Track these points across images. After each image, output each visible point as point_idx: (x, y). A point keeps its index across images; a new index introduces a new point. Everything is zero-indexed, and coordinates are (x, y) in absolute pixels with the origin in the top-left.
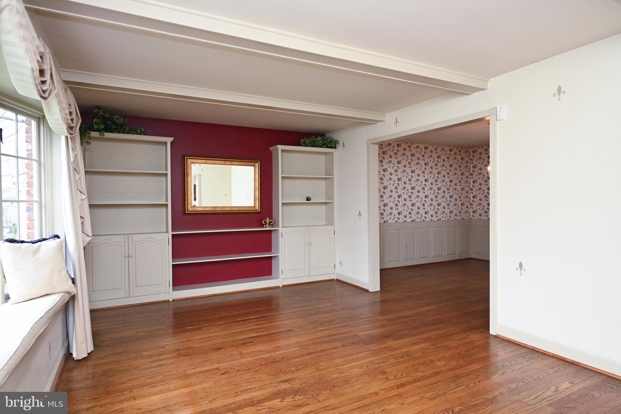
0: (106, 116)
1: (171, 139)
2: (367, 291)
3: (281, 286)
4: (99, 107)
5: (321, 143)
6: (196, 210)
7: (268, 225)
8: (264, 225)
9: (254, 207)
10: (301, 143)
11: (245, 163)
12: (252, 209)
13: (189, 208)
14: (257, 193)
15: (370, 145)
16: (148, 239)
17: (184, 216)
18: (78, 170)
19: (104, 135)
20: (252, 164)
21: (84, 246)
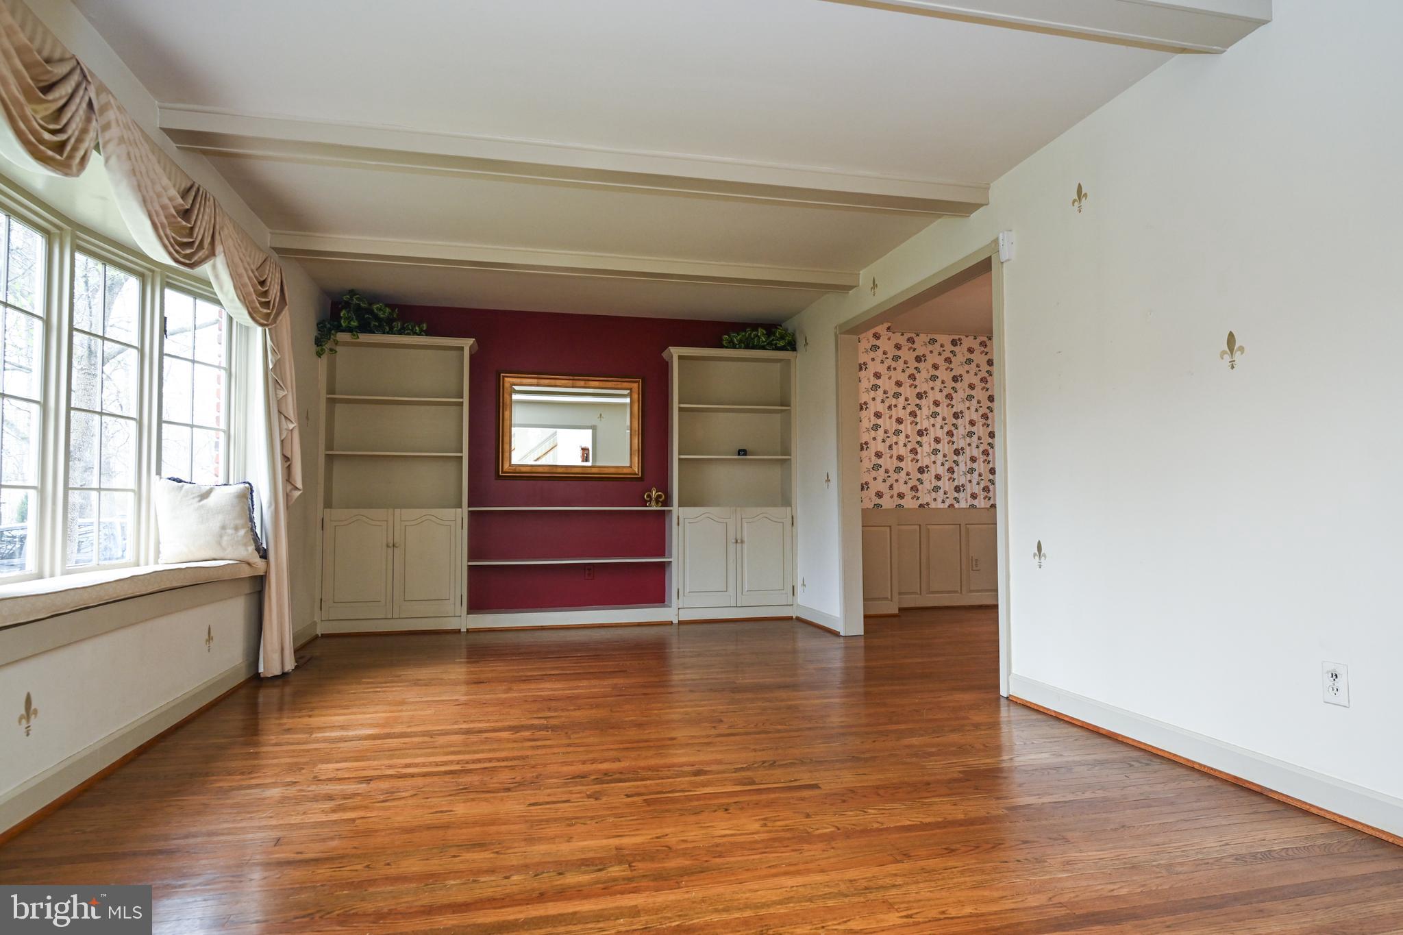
0: (363, 305)
1: (471, 341)
2: (836, 634)
3: (675, 621)
4: (352, 292)
5: (763, 342)
6: (518, 471)
7: (653, 503)
8: (647, 501)
9: (631, 467)
10: (724, 343)
11: (613, 382)
12: (625, 471)
13: (506, 467)
14: (636, 441)
15: (839, 336)
16: (428, 517)
17: (496, 479)
18: (283, 383)
19: (358, 338)
20: (625, 385)
21: (290, 504)
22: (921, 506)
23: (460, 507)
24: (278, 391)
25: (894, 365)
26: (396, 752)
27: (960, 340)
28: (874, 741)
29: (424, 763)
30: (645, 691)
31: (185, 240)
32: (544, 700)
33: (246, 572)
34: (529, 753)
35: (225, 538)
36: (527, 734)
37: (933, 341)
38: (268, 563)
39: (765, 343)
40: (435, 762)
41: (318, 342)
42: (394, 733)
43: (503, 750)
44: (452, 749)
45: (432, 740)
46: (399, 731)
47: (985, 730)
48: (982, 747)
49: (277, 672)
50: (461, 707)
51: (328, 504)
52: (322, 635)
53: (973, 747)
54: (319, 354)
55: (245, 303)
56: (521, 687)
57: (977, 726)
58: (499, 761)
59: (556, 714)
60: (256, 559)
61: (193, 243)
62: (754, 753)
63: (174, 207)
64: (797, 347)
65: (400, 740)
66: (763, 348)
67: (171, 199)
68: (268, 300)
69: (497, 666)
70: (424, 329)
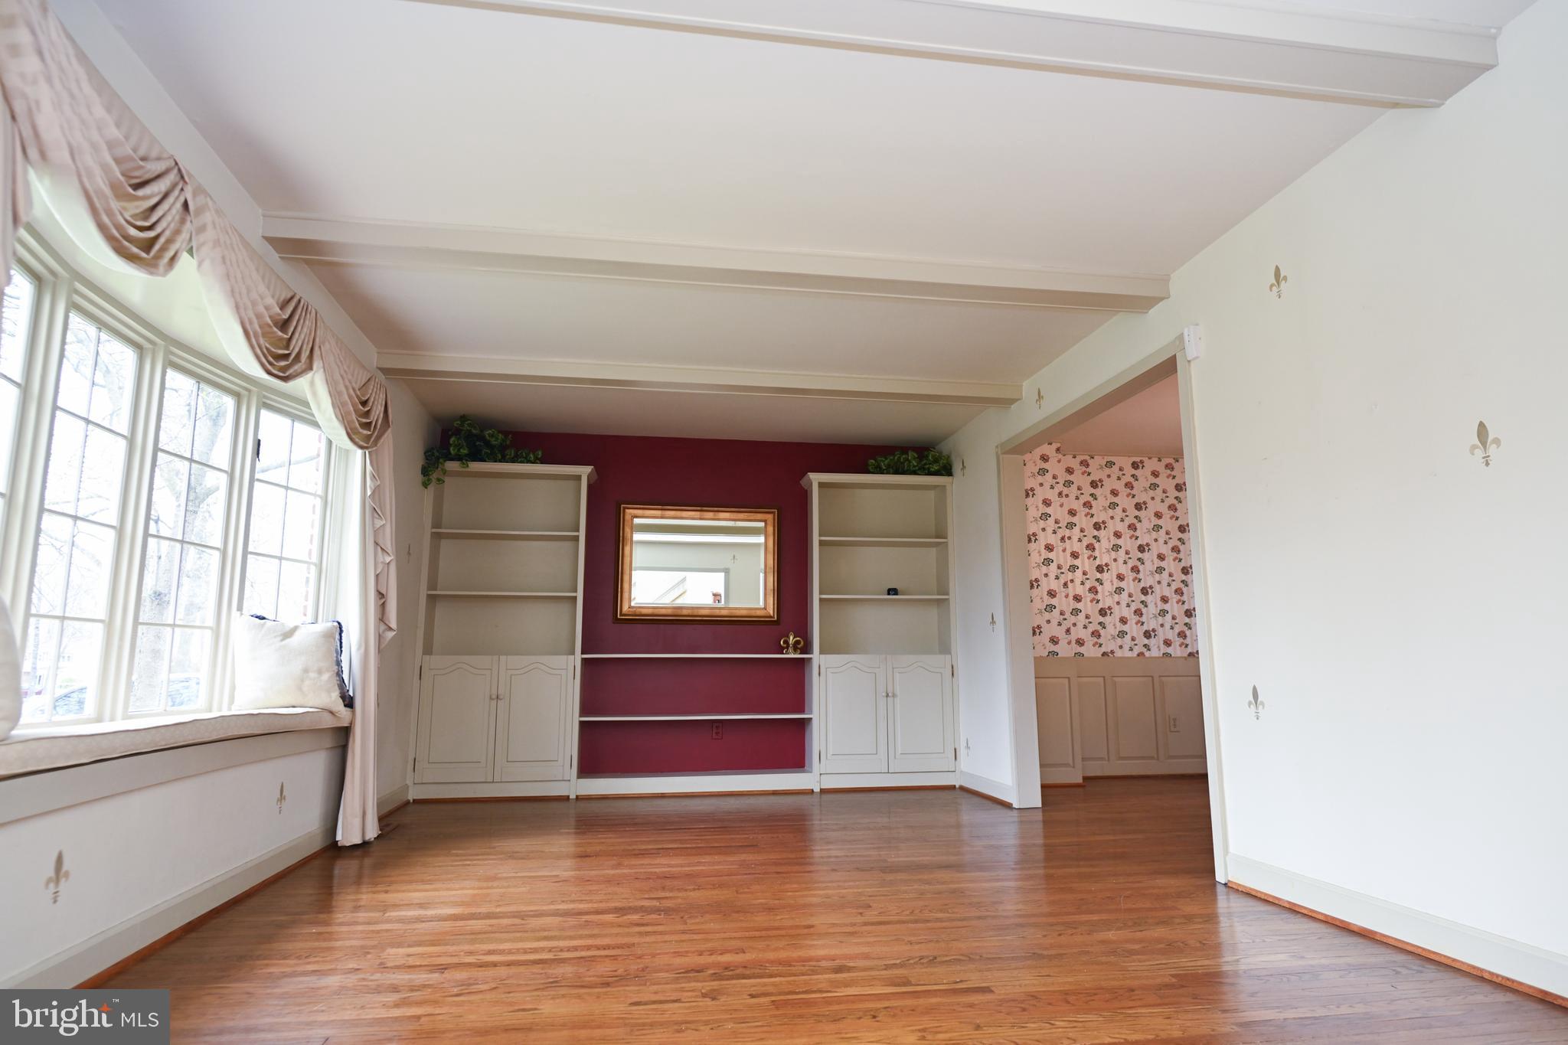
0: (474, 431)
1: (588, 469)
2: (1008, 806)
3: (817, 790)
4: (463, 418)
5: (914, 466)
6: (638, 613)
7: (790, 650)
8: (783, 648)
9: (765, 608)
10: (870, 468)
11: (746, 514)
12: (759, 613)
13: (625, 608)
14: (770, 579)
15: (1001, 457)
16: (535, 665)
17: (614, 623)
18: (381, 511)
19: (468, 466)
20: (759, 516)
21: (382, 647)
22: (1104, 654)
23: (573, 653)
24: (375, 520)
25: (1065, 491)
26: (479, 936)
27: (1142, 462)
28: (1060, 935)
29: (510, 950)
30: (779, 869)
31: (281, 352)
32: (658, 878)
33: (329, 722)
34: (636, 940)
35: (307, 682)
36: (635, 917)
37: (1110, 464)
38: (354, 713)
39: (917, 468)
40: (524, 949)
41: (425, 471)
42: (480, 913)
43: (605, 936)
44: (546, 934)
45: (523, 922)
46: (486, 911)
47: (1200, 923)
48: (1198, 945)
49: (358, 841)
50: (561, 884)
51: (428, 650)
52: (414, 800)
53: (1186, 945)
54: (425, 485)
55: (344, 423)
56: (633, 863)
57: (1189, 918)
58: (599, 949)
59: (671, 895)
60: (339, 706)
61: (288, 355)
62: (908, 947)
63: (270, 317)
64: (953, 470)
65: (483, 921)
66: (914, 473)
67: (267, 308)
68: (368, 421)
69: (606, 838)
70: (540, 456)
